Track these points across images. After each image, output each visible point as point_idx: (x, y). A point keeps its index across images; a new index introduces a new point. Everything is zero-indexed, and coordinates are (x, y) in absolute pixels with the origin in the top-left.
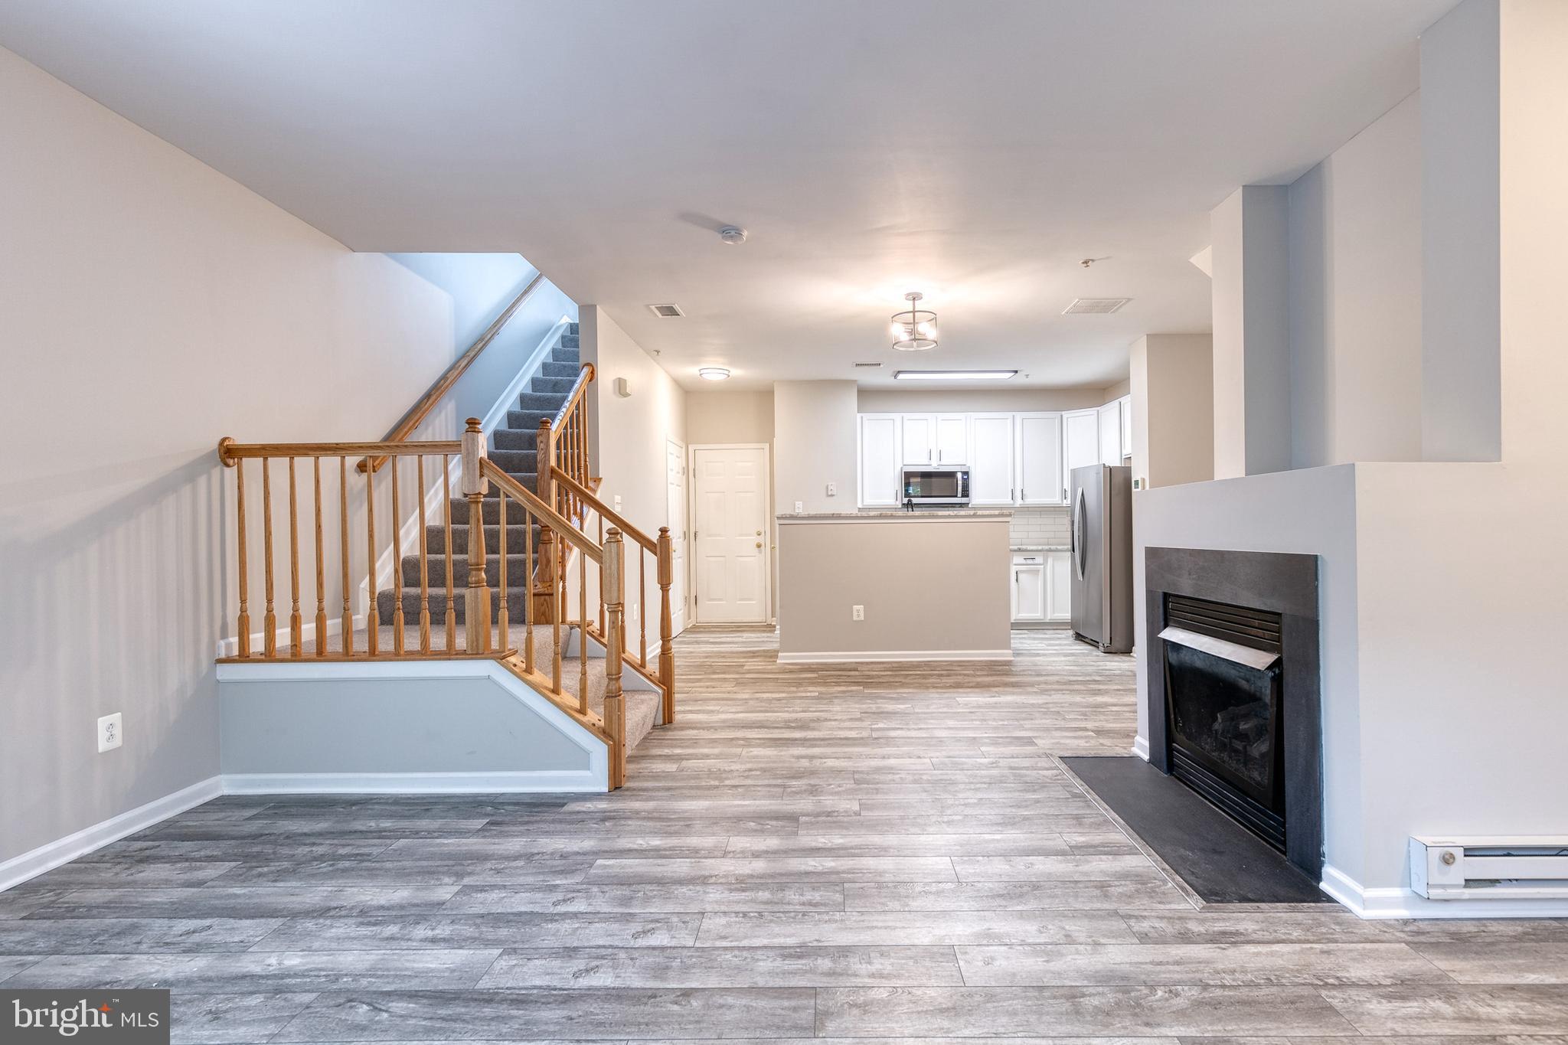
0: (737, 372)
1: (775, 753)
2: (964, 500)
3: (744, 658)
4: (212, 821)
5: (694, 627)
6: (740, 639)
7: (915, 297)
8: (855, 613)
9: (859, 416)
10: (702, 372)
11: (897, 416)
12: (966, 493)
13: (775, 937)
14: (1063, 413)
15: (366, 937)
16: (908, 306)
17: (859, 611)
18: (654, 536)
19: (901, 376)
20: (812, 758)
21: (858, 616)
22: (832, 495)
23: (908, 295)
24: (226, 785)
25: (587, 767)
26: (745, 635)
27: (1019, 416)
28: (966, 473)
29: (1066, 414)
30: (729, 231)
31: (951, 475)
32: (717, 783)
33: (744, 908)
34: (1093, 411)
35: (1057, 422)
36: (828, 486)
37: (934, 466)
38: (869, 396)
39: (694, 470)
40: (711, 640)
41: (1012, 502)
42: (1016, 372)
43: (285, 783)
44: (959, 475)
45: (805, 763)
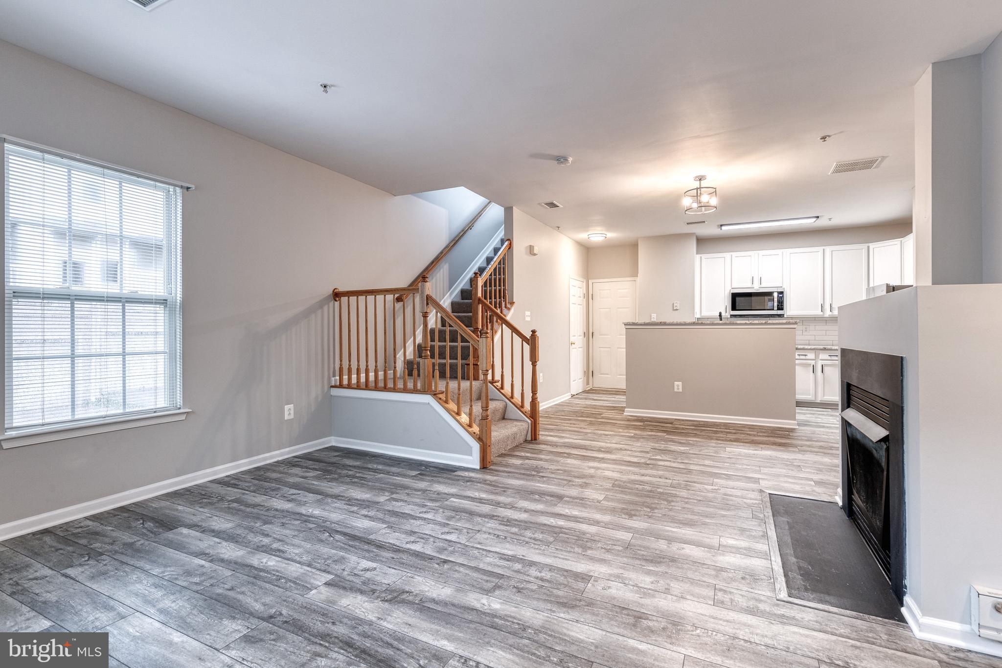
0: (611, 235)
1: (579, 463)
2: (780, 312)
3: (607, 410)
4: (322, 455)
5: (591, 389)
6: (613, 399)
7: (700, 179)
8: (676, 387)
9: (698, 256)
10: (590, 236)
11: (727, 255)
12: (781, 307)
13: (504, 549)
14: (870, 244)
15: (345, 509)
16: (696, 184)
17: (678, 386)
18: (528, 335)
19: (723, 228)
20: (597, 468)
21: (678, 389)
22: (676, 310)
23: (697, 177)
24: (334, 441)
25: (471, 454)
26: (618, 397)
27: (828, 249)
28: (782, 293)
29: (872, 246)
30: (561, 159)
31: (770, 294)
32: (535, 473)
33: (500, 533)
34: (896, 242)
35: (864, 252)
36: (673, 304)
37: (756, 288)
38: (704, 243)
39: (592, 295)
40: (596, 398)
41: (821, 313)
42: (818, 217)
43: (348, 443)
44: (775, 295)
45: (592, 471)
